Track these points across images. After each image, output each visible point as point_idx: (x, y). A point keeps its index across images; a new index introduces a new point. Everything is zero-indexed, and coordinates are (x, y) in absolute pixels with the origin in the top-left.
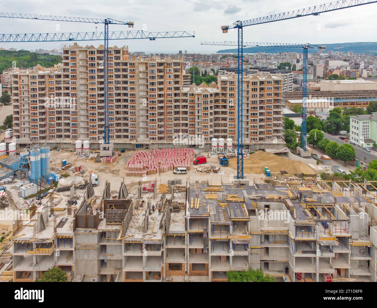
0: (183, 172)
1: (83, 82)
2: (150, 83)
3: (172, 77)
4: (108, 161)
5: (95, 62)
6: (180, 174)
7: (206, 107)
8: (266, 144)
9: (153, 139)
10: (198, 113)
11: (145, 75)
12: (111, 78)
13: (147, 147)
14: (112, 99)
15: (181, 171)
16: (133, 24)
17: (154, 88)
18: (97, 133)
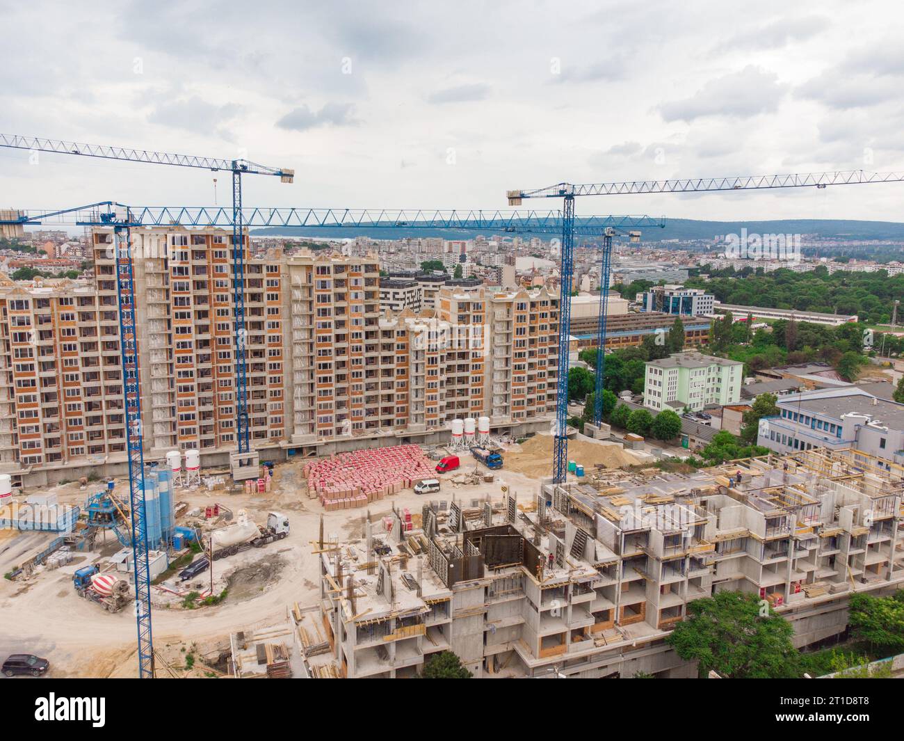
0: (434, 489)
1: (155, 313)
2: (319, 310)
3: (362, 296)
4: (262, 488)
5: (188, 263)
6: (428, 492)
7: (433, 358)
8: (537, 423)
9: (325, 433)
10: (417, 370)
11: (306, 294)
12: (223, 303)
13: (313, 452)
14: (226, 351)
15: (431, 486)
16: (292, 176)
17: (328, 321)
18: (198, 432)
